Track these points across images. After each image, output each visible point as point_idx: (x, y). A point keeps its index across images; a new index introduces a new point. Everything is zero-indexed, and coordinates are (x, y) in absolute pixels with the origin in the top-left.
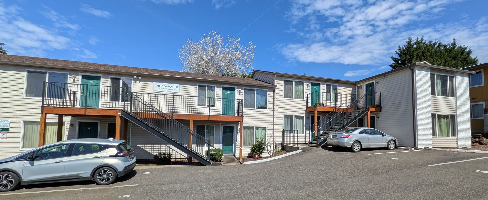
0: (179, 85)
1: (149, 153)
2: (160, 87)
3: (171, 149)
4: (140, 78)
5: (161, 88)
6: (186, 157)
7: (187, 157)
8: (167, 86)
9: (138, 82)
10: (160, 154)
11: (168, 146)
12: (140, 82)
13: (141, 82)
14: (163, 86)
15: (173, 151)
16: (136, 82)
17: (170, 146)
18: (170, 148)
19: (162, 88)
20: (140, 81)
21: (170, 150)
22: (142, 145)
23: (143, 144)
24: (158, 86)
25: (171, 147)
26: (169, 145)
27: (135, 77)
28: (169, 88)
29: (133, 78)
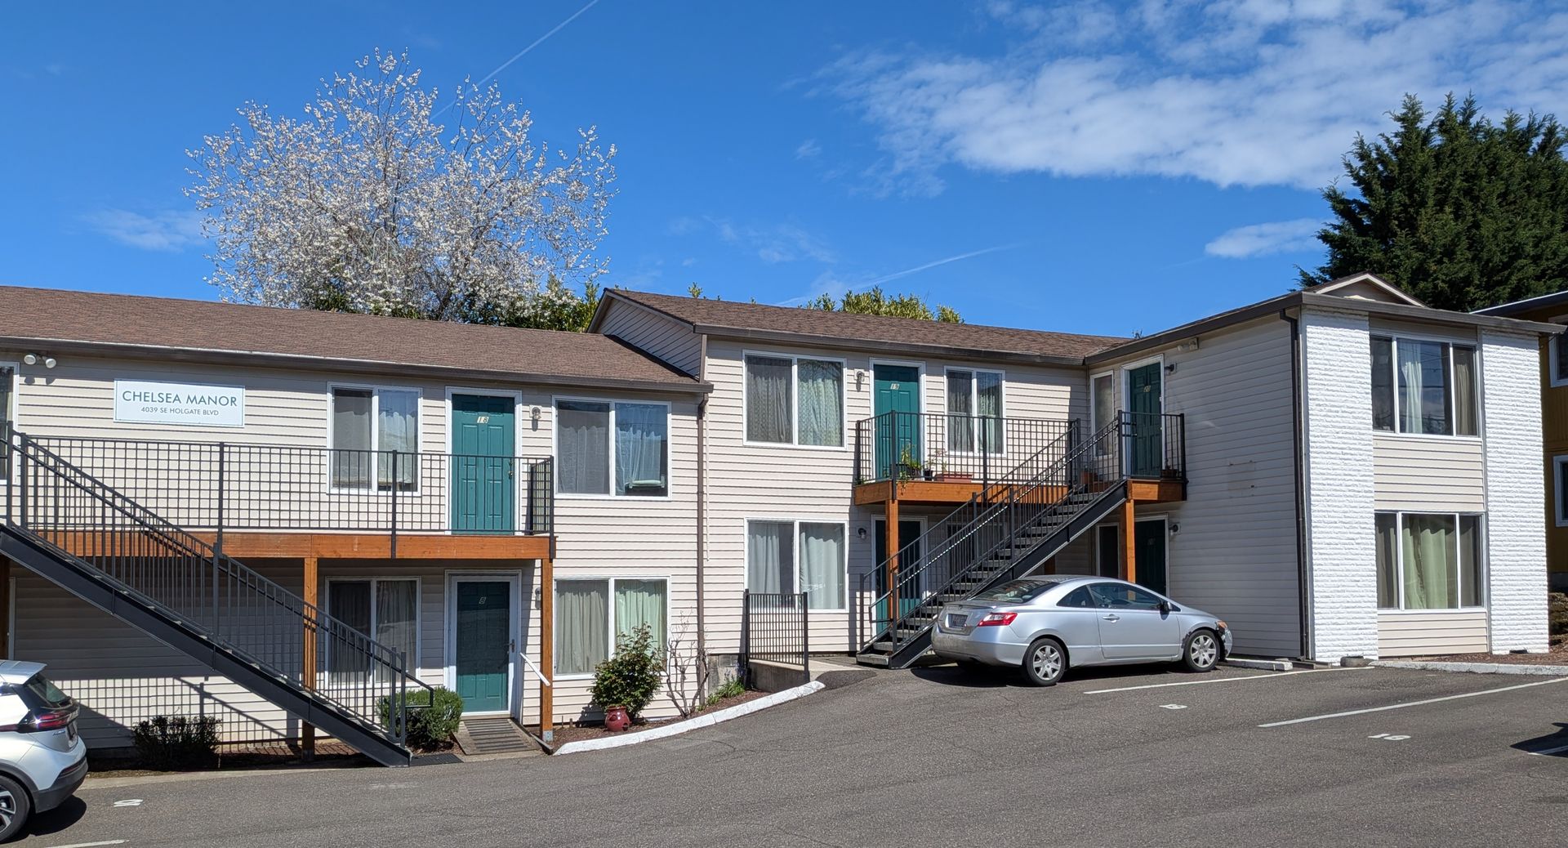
0: (239, 393)
1: (105, 718)
2: (146, 405)
3: (209, 695)
4: (50, 362)
5: (154, 405)
6: (279, 734)
7: (284, 732)
8: (183, 399)
9: (43, 381)
10: (160, 721)
11: (191, 685)
12: (49, 382)
13: (57, 382)
14: (164, 397)
15: (219, 708)
16: (29, 382)
17: (202, 685)
18: (204, 695)
19: (158, 405)
20: (50, 376)
21: (202, 704)
22: (67, 684)
23: (71, 678)
24: (137, 398)
25: (207, 689)
26: (197, 681)
27: (30, 359)
28: (194, 406)
29: (15, 365)
